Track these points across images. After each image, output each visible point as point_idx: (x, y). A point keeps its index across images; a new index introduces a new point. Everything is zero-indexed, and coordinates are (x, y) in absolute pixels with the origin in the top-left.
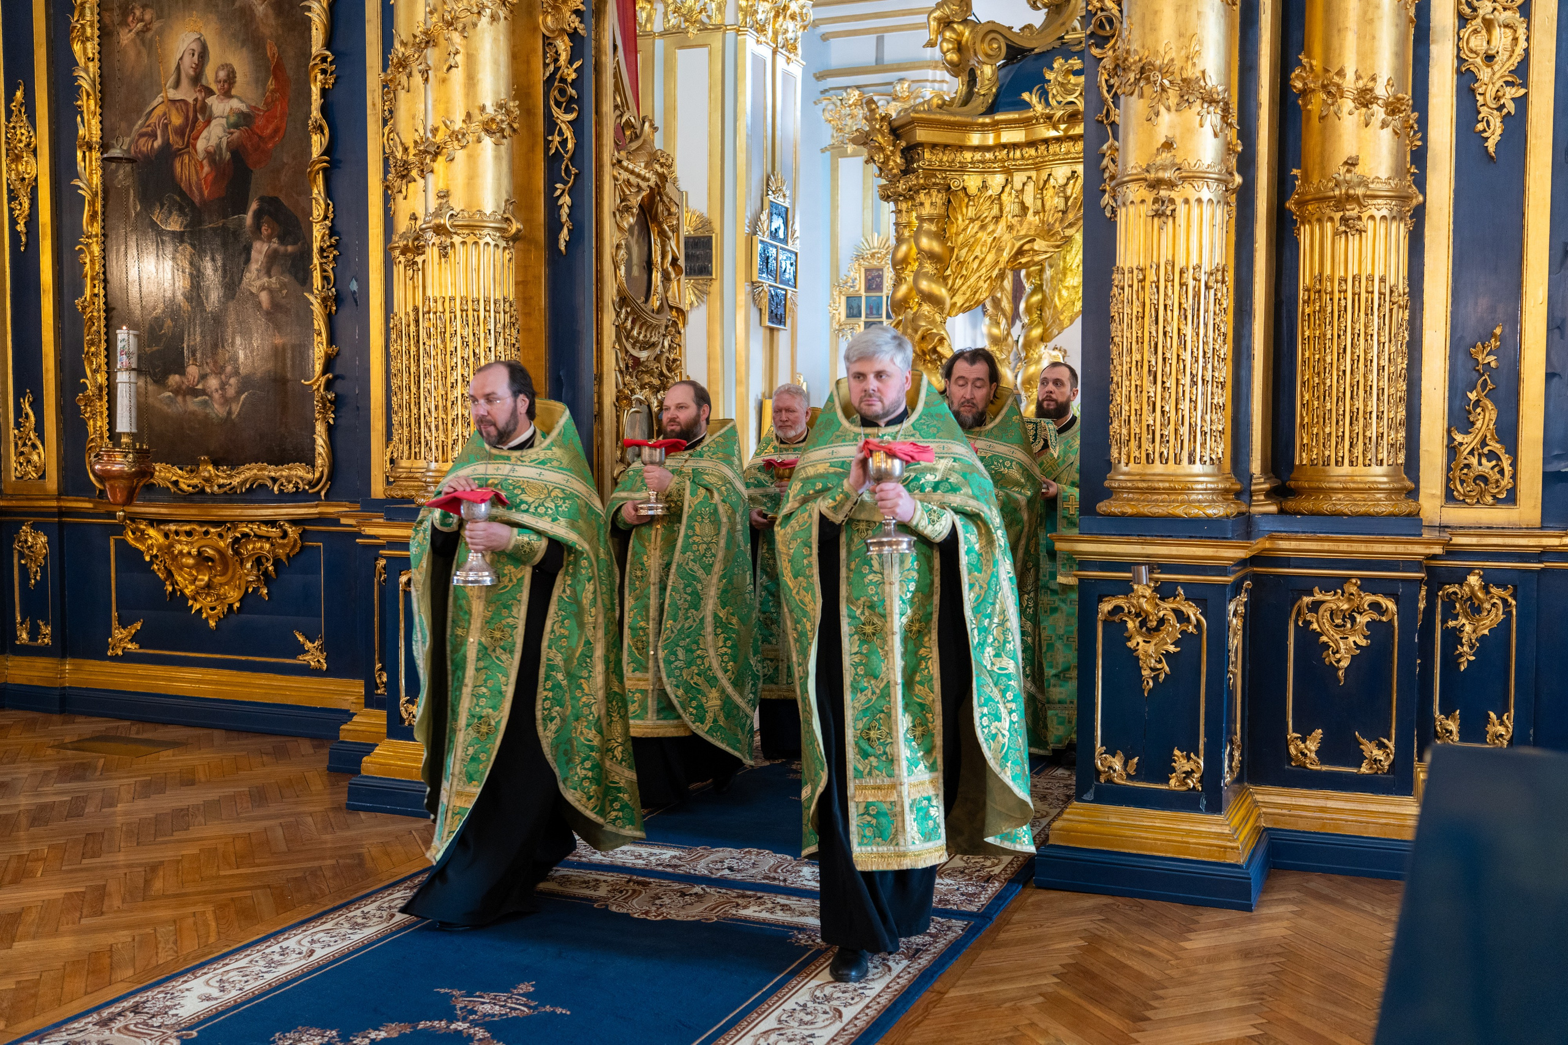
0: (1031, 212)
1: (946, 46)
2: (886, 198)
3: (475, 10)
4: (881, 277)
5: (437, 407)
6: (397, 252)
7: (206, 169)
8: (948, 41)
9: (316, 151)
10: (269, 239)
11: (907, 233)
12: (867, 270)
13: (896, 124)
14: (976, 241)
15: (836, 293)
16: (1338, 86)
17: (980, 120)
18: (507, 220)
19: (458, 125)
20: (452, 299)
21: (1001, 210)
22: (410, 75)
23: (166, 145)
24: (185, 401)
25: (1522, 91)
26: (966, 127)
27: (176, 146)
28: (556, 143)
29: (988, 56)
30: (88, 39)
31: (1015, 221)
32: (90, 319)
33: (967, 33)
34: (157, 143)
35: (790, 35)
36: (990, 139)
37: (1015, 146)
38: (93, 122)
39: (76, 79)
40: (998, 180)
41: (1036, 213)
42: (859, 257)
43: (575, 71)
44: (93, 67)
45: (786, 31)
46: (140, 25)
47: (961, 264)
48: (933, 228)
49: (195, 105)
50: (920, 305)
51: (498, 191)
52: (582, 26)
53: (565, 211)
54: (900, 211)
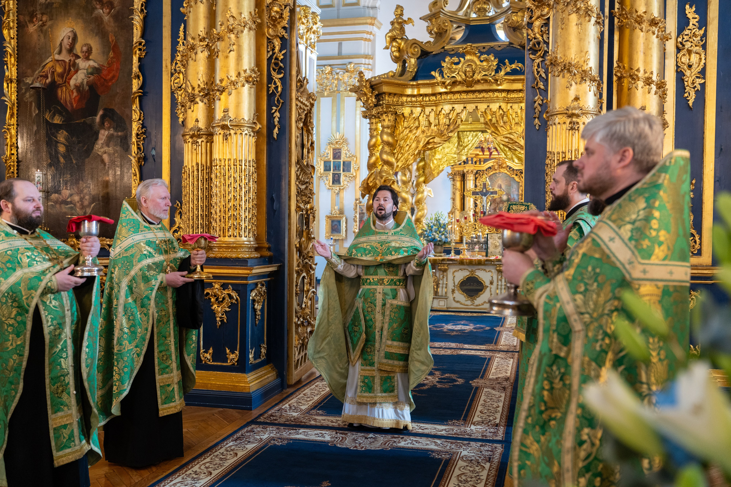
0: (433, 125)
1: (393, 49)
2: (365, 117)
3: (243, 24)
4: (340, 152)
5: (220, 211)
6: (188, 137)
7: (75, 94)
8: (394, 47)
9: (135, 88)
10: (109, 129)
11: (375, 133)
12: (333, 149)
13: (373, 83)
14: (408, 138)
15: (319, 160)
16: (637, 76)
17: (411, 83)
18: (255, 123)
19: (234, 78)
20: (229, 160)
21: (419, 124)
22: (196, 53)
23: (53, 82)
24: (60, 207)
25: (703, 81)
26: (406, 86)
27: (58, 83)
28: (273, 88)
29: (413, 54)
30: (11, 28)
31: (425, 129)
32: (9, 166)
33: (403, 44)
34: (49, 80)
35: (312, 41)
36: (415, 92)
37: (426, 95)
38: (13, 69)
39: (5, 47)
40: (419, 109)
41: (435, 126)
42: (330, 143)
43: (283, 55)
44: (14, 42)
45: (311, 39)
46: (41, 22)
47: (401, 148)
48: (389, 131)
49: (69, 63)
50: (383, 166)
51: (249, 110)
52: (286, 34)
53: (276, 120)
54: (372, 123)
